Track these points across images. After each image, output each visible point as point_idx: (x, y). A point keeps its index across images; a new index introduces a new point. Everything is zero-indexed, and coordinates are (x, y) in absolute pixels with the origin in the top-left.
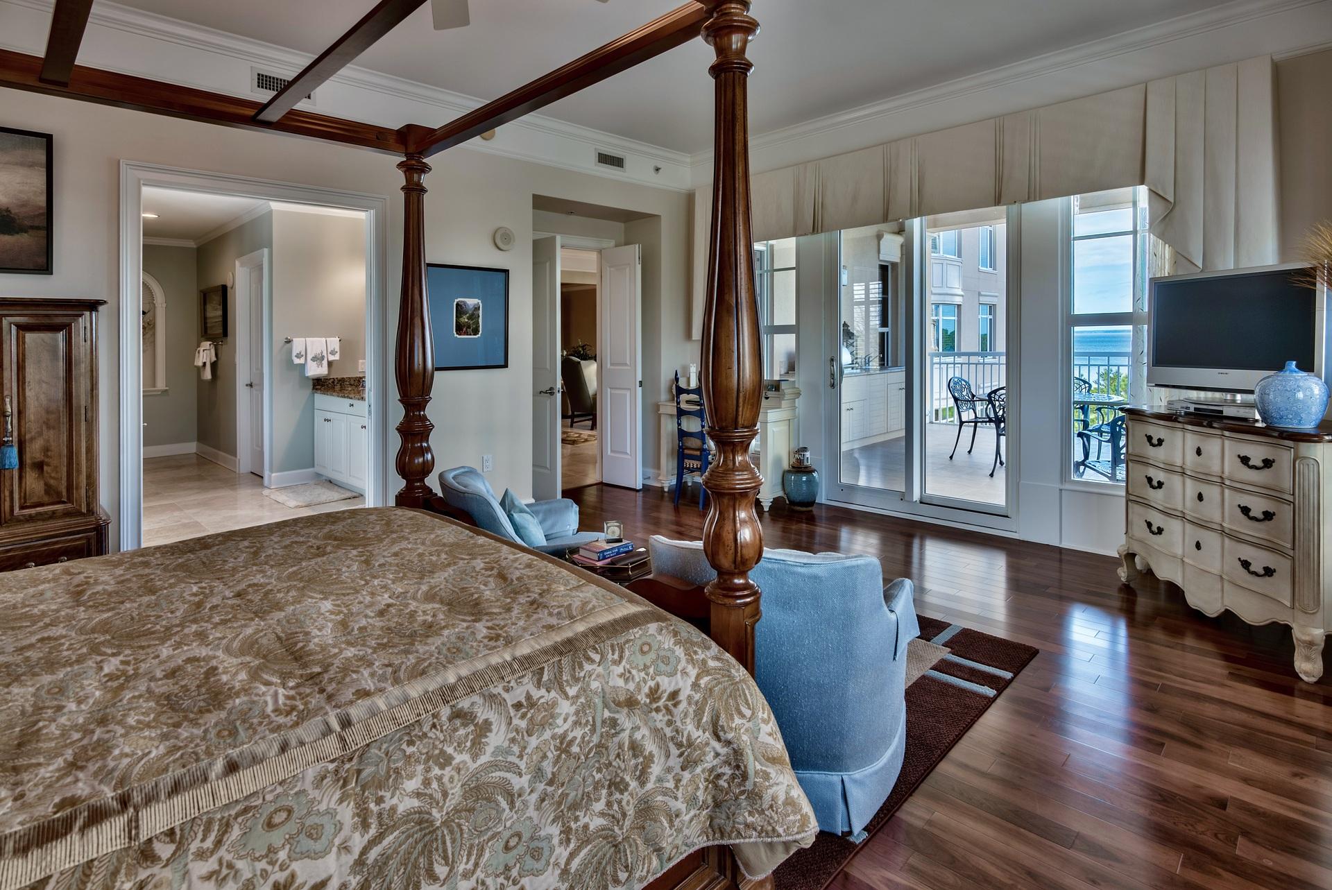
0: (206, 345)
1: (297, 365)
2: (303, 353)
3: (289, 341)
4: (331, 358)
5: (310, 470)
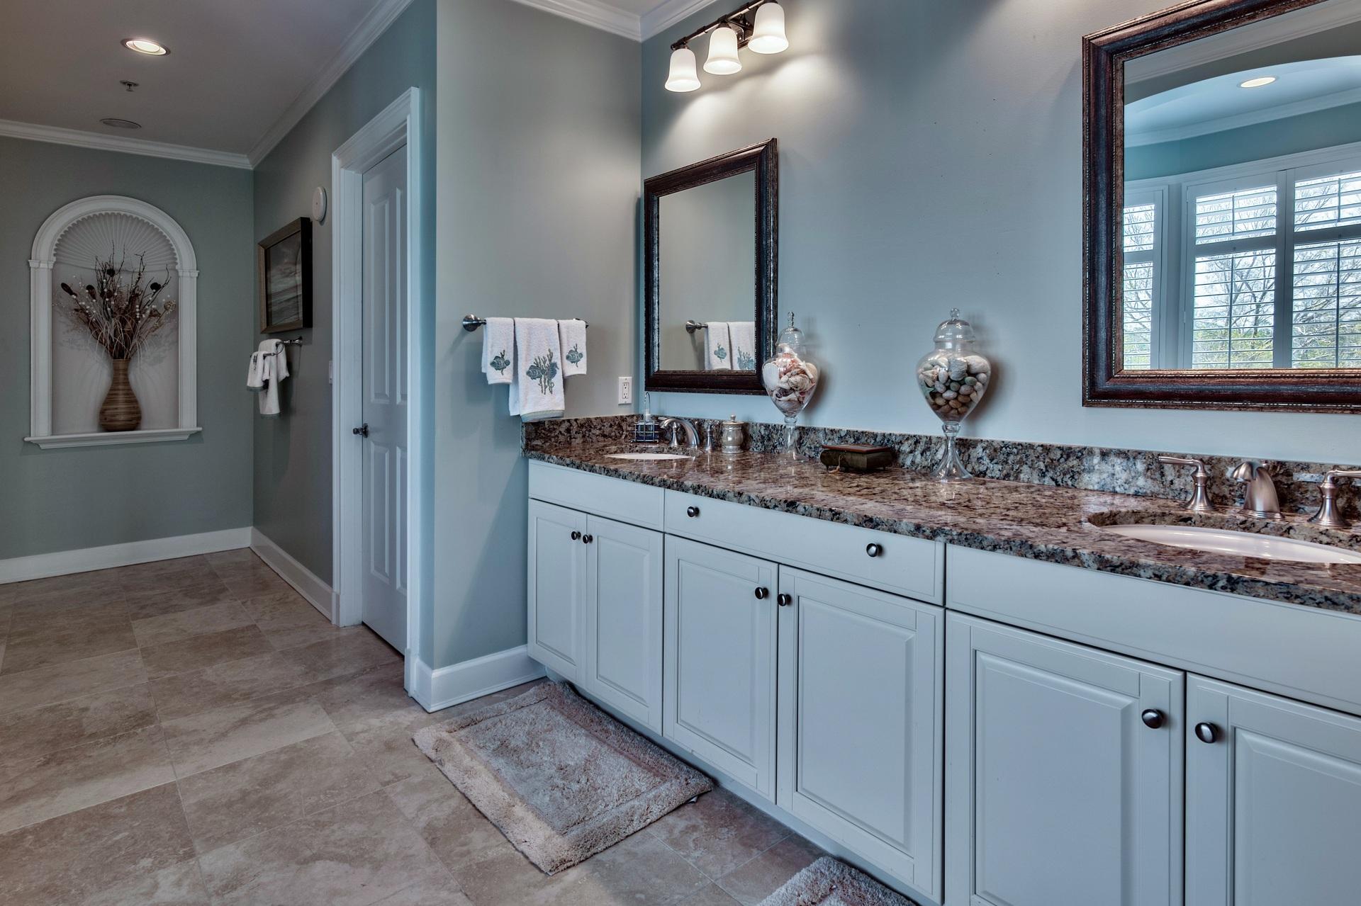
0: (269, 345)
1: (492, 385)
2: (509, 356)
3: (473, 326)
4: (572, 370)
5: (519, 651)
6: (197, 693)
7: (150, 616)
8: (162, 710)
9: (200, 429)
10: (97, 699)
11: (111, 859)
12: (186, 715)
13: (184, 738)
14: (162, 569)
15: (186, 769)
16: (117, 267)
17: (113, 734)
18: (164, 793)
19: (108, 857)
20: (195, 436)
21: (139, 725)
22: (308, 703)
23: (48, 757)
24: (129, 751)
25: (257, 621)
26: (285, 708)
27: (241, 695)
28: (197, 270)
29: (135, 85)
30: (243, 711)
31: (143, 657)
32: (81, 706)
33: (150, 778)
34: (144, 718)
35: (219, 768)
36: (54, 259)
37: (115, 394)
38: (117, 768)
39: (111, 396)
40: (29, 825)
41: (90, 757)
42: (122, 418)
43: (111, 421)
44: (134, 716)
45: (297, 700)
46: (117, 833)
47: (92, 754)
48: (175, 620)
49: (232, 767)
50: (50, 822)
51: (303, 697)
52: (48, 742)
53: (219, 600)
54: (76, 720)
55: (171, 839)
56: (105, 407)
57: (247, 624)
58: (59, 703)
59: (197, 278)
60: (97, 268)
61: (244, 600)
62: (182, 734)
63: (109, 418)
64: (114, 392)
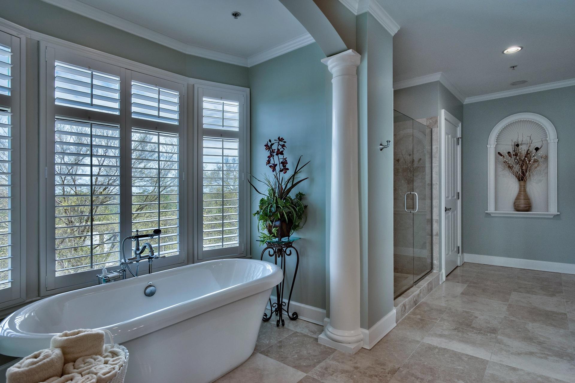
6: (520, 331)
7: (521, 292)
8: (502, 331)
9: (559, 213)
10: (482, 315)
11: (452, 373)
12: (509, 338)
13: (502, 346)
14: (538, 274)
15: (495, 359)
16: (520, 143)
17: (480, 331)
18: (482, 362)
19: (452, 372)
20: (556, 216)
21: (490, 332)
22: (569, 362)
23: (457, 328)
24: (481, 340)
25: (568, 312)
26: (556, 358)
27: (537, 342)
28: (557, 138)
29: (516, 66)
30: (534, 348)
31: (508, 307)
32: (476, 316)
33: (481, 354)
34: (494, 331)
35: (508, 366)
36: (496, 143)
37: (520, 196)
38: (473, 343)
39: (518, 197)
40: (439, 346)
41: (468, 334)
42: (522, 206)
43: (518, 207)
44: (490, 328)
45: (565, 358)
46: (459, 366)
47: (469, 334)
48: (530, 297)
49: (514, 369)
50: (445, 349)
51: (569, 358)
52: (459, 323)
53: (555, 296)
54: (472, 320)
55: (474, 380)
56: (516, 201)
57: (563, 312)
58: (470, 311)
59: (558, 142)
60: (512, 144)
61: (568, 300)
62: (503, 344)
63: (517, 206)
64: (520, 195)
